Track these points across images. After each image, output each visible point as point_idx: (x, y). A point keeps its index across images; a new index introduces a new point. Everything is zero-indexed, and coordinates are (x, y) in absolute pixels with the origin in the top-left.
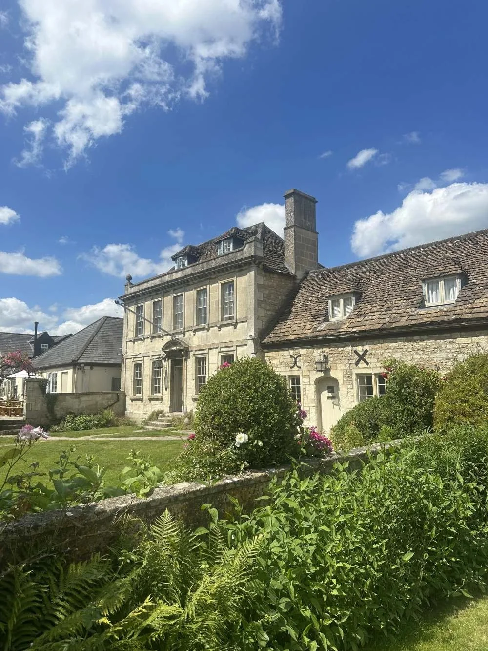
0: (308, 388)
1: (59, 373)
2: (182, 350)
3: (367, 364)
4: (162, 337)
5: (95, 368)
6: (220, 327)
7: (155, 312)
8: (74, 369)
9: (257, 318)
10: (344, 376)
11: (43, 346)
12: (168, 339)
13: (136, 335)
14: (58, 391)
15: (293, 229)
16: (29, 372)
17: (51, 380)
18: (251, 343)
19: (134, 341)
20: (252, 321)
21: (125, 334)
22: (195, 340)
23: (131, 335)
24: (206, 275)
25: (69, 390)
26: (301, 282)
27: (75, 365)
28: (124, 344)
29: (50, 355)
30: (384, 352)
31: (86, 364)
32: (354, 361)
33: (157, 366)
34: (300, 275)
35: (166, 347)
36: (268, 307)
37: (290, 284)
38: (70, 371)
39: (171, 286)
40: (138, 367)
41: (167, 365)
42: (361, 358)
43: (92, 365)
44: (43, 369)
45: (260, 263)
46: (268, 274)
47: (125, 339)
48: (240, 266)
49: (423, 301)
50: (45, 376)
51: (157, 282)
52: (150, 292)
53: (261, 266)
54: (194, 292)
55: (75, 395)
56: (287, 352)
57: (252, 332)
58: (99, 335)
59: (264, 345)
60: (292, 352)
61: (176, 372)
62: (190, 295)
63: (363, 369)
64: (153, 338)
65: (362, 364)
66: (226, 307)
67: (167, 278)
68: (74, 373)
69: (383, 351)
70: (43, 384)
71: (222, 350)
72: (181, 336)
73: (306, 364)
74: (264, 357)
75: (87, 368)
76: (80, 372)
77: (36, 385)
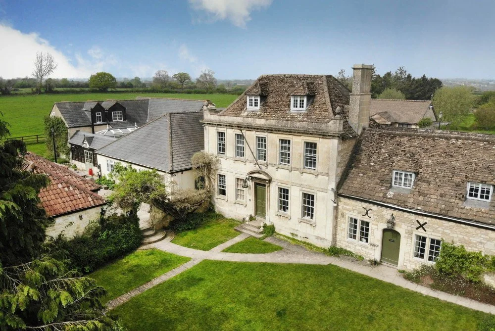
0: (375, 231)
3: (425, 231)
4: (245, 163)
5: (184, 172)
6: (302, 173)
10: (406, 233)
11: (98, 114)
12: (250, 165)
24: (291, 132)
30: (439, 227)
32: (415, 227)
40: (221, 176)
41: (250, 184)
42: (421, 226)
46: (344, 141)
48: (324, 135)
53: (341, 137)
54: (278, 139)
56: (360, 205)
57: (333, 186)
58: (174, 136)
60: (364, 206)
62: (273, 140)
63: (421, 232)
64: (236, 161)
65: (421, 230)
67: (250, 121)
69: (437, 226)
71: (304, 189)
73: (376, 217)
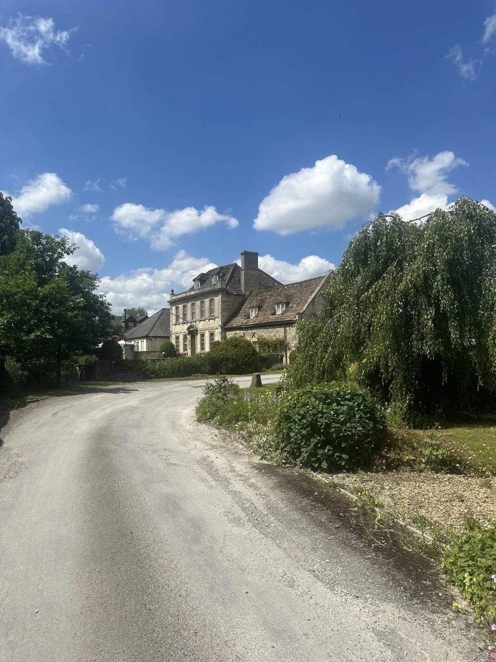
1: (140, 341)
2: (194, 330)
3: (255, 337)
4: (187, 324)
5: (157, 339)
6: (209, 320)
7: (184, 311)
8: (147, 339)
9: (222, 317)
11: (130, 324)
12: (189, 324)
13: (176, 322)
14: (140, 350)
15: (243, 271)
16: (125, 341)
17: (136, 345)
18: (220, 328)
19: (175, 325)
20: (220, 318)
21: (171, 321)
22: (200, 326)
23: (174, 322)
24: (203, 295)
25: (145, 350)
26: (247, 297)
27: (147, 337)
28: (171, 326)
29: (135, 331)
31: (153, 337)
33: (185, 338)
34: (247, 293)
35: (188, 329)
36: (229, 311)
37: (241, 299)
38: (145, 340)
39: (190, 298)
40: (177, 338)
41: (189, 337)
43: (156, 337)
44: (131, 339)
45: (224, 291)
46: (229, 296)
47: (171, 324)
48: (216, 292)
49: (275, 312)
50: (133, 343)
51: (184, 295)
52: (181, 300)
53: (225, 292)
54: (200, 302)
55: (148, 352)
56: (233, 332)
57: (220, 323)
58: (160, 320)
59: (225, 328)
60: (235, 332)
61: (193, 340)
62: (198, 303)
64: (183, 324)
66: (211, 311)
67: (188, 294)
68: (147, 341)
70: (132, 347)
71: (210, 330)
72: (194, 323)
74: (226, 334)
75: (153, 339)
76: (150, 341)
77: (129, 347)
